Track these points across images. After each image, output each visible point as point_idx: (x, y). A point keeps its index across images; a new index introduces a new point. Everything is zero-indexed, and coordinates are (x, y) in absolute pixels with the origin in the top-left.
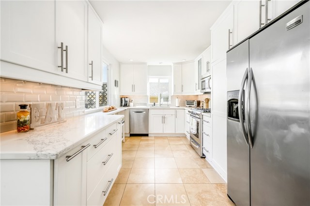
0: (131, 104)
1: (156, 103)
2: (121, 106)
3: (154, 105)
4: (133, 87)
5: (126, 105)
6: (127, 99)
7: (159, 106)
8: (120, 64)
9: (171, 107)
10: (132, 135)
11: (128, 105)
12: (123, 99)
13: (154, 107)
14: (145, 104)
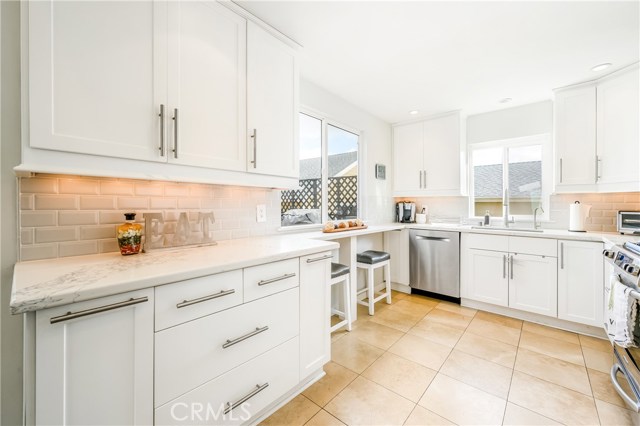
0: (421, 218)
1: (491, 218)
2: (397, 220)
3: (487, 222)
4: (423, 176)
5: (406, 220)
6: (408, 207)
7: (502, 225)
8: (391, 127)
9: (547, 232)
10: (415, 292)
11: (412, 219)
12: (401, 206)
13: (484, 229)
14: (457, 220)
